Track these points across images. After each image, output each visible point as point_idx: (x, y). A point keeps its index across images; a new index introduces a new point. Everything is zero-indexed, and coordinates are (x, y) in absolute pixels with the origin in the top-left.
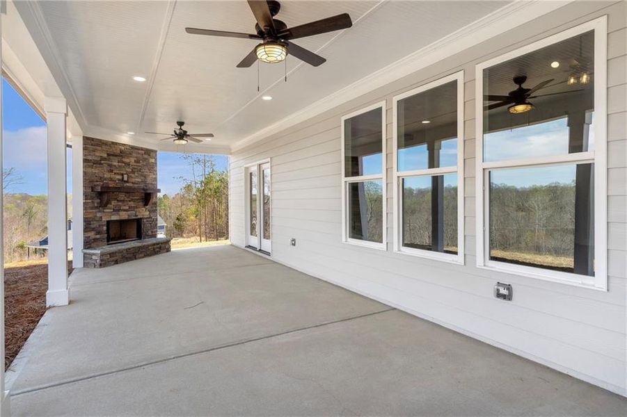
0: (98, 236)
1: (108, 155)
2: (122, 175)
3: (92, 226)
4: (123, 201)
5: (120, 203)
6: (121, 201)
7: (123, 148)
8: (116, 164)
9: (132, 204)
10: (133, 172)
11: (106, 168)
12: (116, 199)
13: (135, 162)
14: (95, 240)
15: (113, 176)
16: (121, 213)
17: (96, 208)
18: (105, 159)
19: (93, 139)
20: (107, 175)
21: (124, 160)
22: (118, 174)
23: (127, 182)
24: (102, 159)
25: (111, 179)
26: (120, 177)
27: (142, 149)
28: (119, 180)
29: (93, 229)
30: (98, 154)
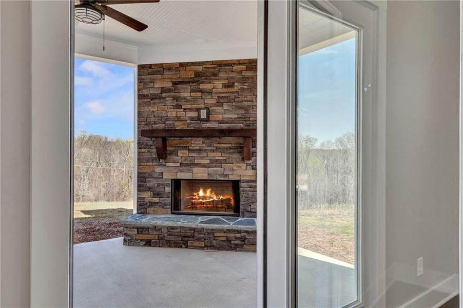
0: (156, 200)
1: (175, 84)
2: (198, 110)
3: (148, 185)
4: (200, 151)
5: (194, 155)
6: (194, 151)
7: (200, 68)
8: (186, 95)
9: (218, 156)
10: (219, 104)
11: (169, 102)
12: (186, 148)
13: (225, 86)
14: (152, 204)
15: (181, 113)
16: (196, 169)
17: (153, 160)
18: (169, 90)
19: (150, 66)
20: (172, 113)
21: (202, 87)
22: (190, 110)
23: (208, 120)
24: (164, 90)
25: (178, 119)
26: (194, 114)
27: (239, 62)
28: (192, 119)
29: (150, 189)
30: (157, 85)
